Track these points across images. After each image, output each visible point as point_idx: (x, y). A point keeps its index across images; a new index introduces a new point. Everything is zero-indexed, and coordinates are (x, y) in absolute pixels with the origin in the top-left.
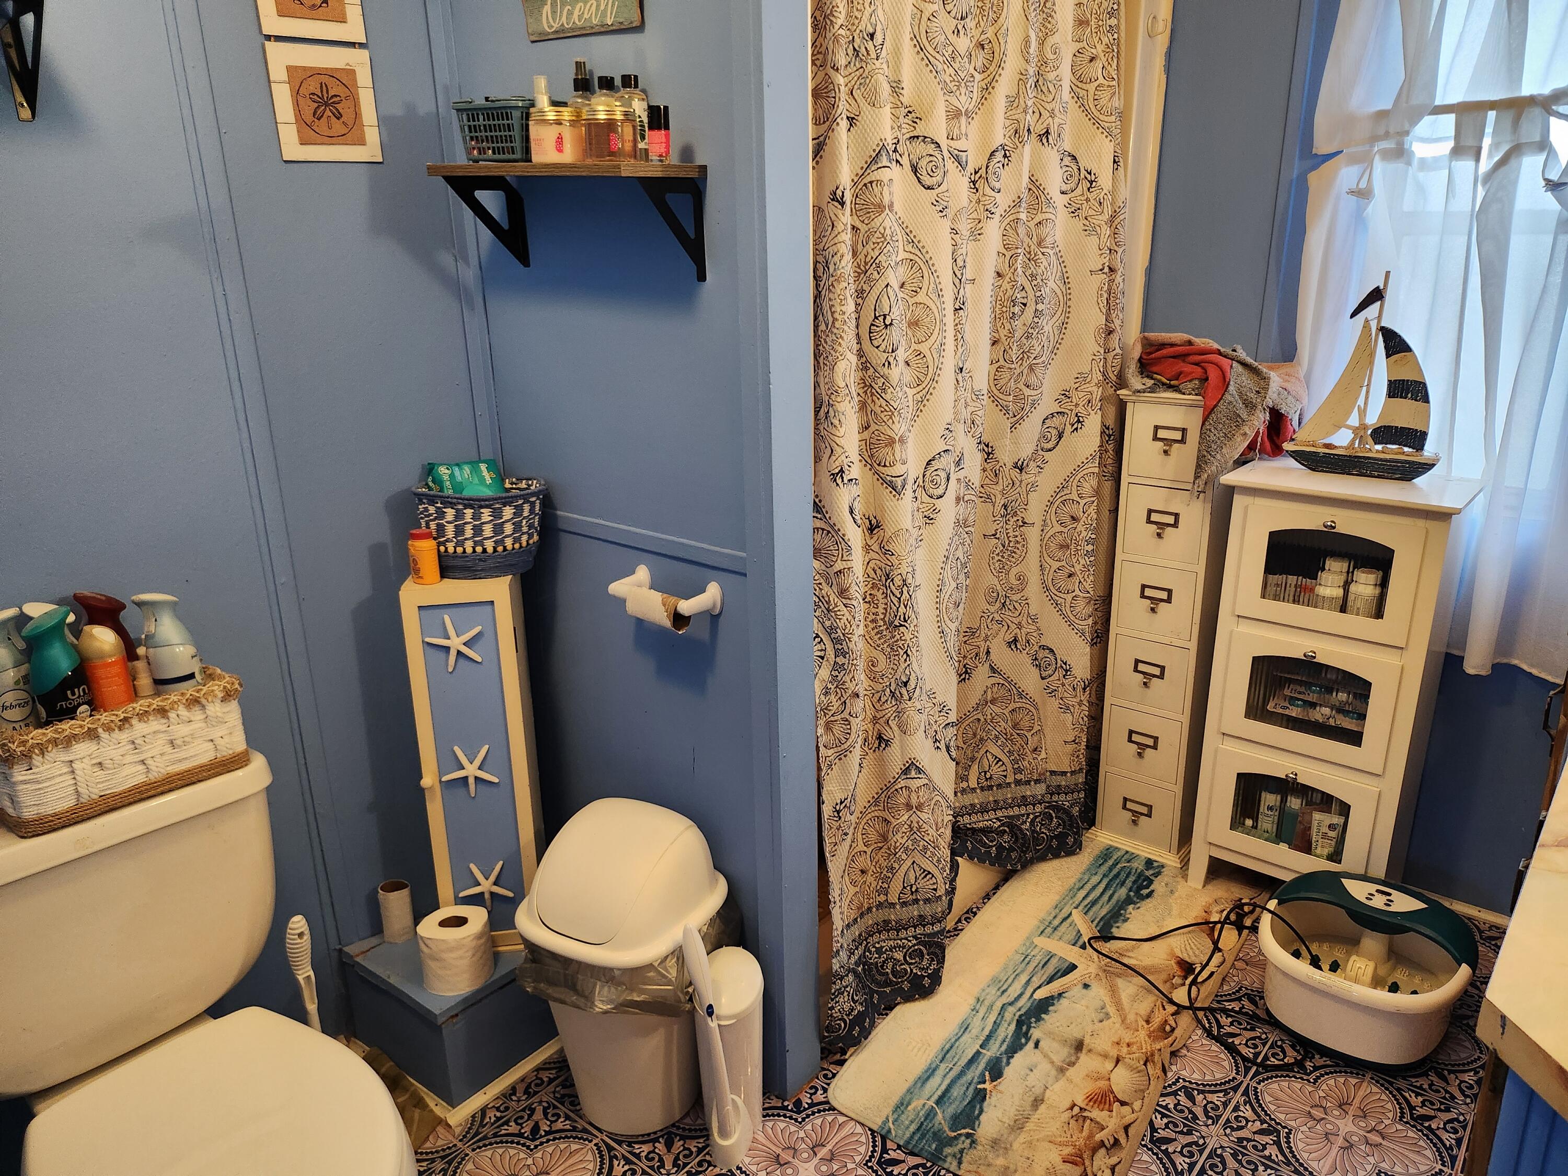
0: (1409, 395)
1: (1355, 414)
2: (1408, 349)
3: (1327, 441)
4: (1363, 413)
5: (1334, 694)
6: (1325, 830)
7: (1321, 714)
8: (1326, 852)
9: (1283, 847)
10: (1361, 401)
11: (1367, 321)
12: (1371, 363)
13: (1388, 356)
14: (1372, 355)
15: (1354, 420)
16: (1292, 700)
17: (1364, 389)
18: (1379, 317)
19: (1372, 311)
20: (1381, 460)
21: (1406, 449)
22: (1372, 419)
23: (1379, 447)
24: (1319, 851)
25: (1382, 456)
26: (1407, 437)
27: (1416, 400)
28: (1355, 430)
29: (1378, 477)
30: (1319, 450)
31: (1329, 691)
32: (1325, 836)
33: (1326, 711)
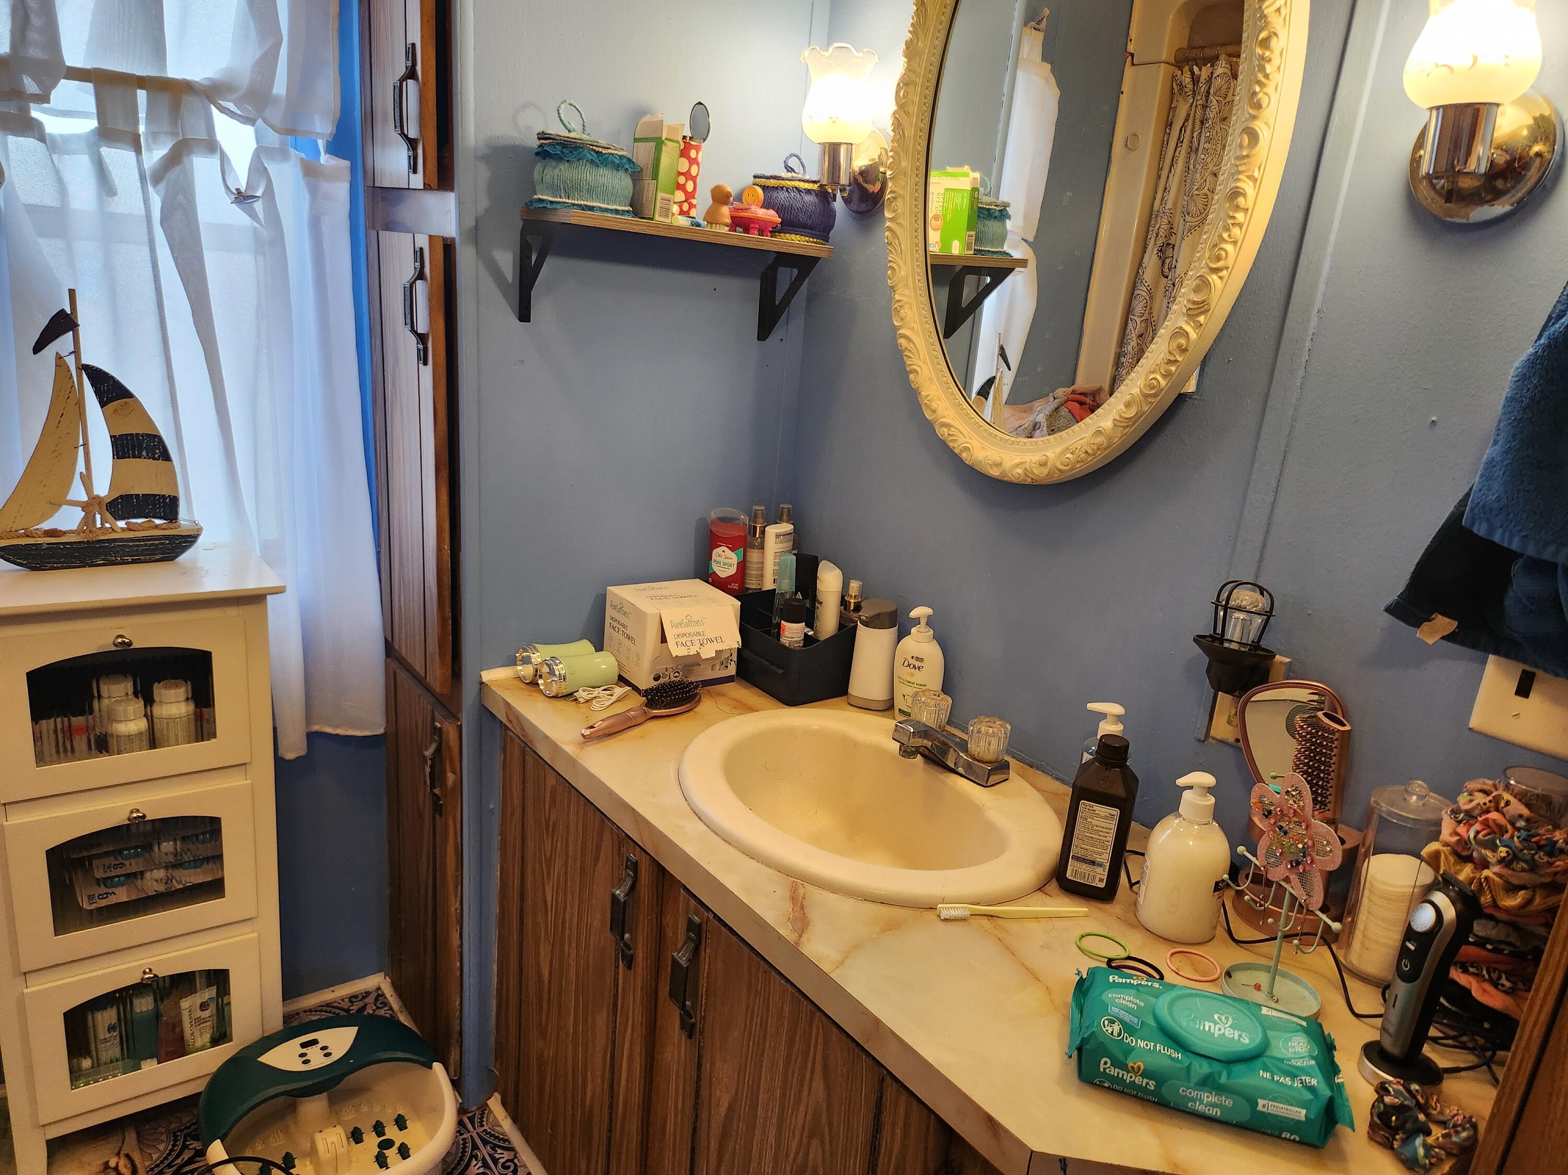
0: (144, 453)
1: (77, 482)
2: (127, 394)
3: (46, 525)
4: (87, 479)
5: (156, 848)
6: (199, 1013)
7: (154, 880)
8: (207, 1038)
9: (150, 1066)
10: (81, 467)
11: (59, 358)
12: (82, 415)
13: (103, 404)
14: (80, 404)
15: (78, 493)
16: (106, 882)
17: (81, 449)
18: (76, 352)
19: (64, 343)
20: (131, 540)
21: (158, 522)
22: (102, 488)
23: (121, 524)
24: (199, 1044)
25: (131, 535)
26: (154, 507)
27: (154, 459)
28: (85, 506)
29: (134, 562)
30: (40, 541)
31: (148, 847)
32: (200, 1021)
33: (160, 874)
